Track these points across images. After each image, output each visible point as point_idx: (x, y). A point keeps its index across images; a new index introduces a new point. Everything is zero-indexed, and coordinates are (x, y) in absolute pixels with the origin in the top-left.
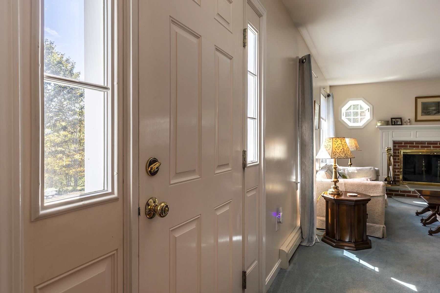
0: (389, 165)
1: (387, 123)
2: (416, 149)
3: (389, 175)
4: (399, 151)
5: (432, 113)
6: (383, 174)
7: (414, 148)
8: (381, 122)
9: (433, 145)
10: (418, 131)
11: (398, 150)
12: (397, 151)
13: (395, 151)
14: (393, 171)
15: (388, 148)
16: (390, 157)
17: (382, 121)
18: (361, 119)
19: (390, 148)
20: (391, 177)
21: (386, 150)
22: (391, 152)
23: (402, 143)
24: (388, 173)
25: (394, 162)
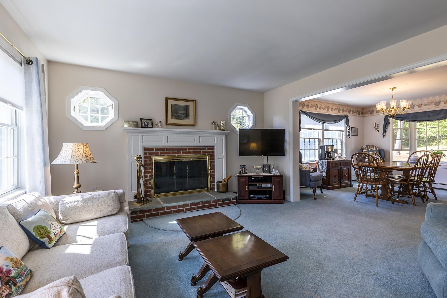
0: (139, 177)
1: (136, 124)
2: (167, 156)
3: (139, 190)
4: (150, 159)
5: (181, 117)
6: (133, 189)
7: (166, 155)
8: (128, 123)
9: (183, 151)
10: (169, 136)
11: (149, 157)
12: (148, 159)
13: (146, 159)
14: (144, 183)
15: (138, 155)
16: (140, 167)
17: (131, 122)
18: (103, 119)
19: (139, 155)
20: (142, 192)
21: (136, 158)
22: (141, 161)
23: (153, 150)
24: (138, 188)
25: (145, 173)
